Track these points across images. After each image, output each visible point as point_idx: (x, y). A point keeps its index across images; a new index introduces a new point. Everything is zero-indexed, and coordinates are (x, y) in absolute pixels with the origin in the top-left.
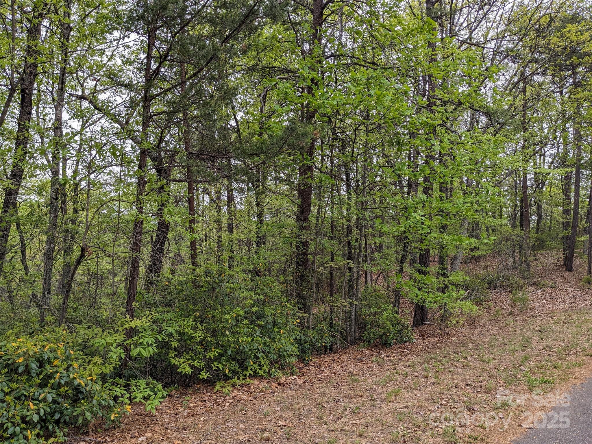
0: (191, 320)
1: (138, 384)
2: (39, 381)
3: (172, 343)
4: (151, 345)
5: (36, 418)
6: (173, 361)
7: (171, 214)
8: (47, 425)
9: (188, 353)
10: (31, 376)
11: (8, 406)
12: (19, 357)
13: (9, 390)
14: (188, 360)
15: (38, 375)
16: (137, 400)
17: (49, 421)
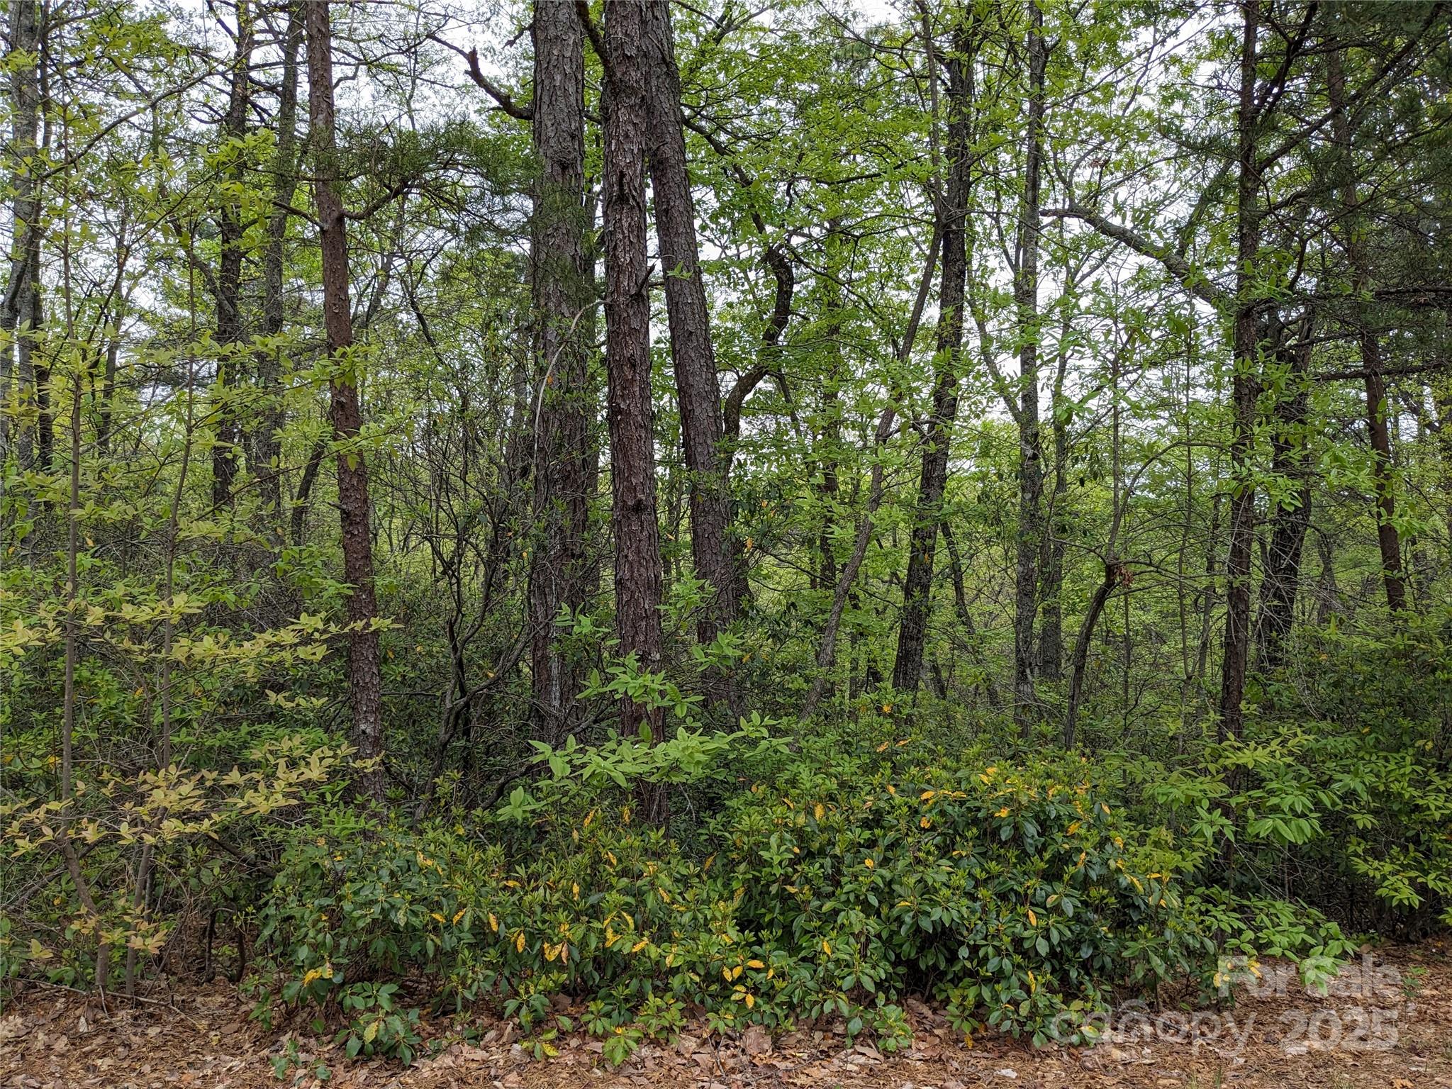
0: (1408, 759)
1: (1272, 911)
2: (1043, 865)
3: (1355, 817)
4: (1304, 816)
5: (1043, 947)
6: (1362, 867)
7: (1343, 467)
8: (1066, 967)
9: (1405, 849)
10: (1024, 851)
11: (985, 911)
12: (999, 806)
13: (984, 876)
14: (1405, 867)
15: (1040, 852)
16: (1276, 951)
17: (1069, 960)
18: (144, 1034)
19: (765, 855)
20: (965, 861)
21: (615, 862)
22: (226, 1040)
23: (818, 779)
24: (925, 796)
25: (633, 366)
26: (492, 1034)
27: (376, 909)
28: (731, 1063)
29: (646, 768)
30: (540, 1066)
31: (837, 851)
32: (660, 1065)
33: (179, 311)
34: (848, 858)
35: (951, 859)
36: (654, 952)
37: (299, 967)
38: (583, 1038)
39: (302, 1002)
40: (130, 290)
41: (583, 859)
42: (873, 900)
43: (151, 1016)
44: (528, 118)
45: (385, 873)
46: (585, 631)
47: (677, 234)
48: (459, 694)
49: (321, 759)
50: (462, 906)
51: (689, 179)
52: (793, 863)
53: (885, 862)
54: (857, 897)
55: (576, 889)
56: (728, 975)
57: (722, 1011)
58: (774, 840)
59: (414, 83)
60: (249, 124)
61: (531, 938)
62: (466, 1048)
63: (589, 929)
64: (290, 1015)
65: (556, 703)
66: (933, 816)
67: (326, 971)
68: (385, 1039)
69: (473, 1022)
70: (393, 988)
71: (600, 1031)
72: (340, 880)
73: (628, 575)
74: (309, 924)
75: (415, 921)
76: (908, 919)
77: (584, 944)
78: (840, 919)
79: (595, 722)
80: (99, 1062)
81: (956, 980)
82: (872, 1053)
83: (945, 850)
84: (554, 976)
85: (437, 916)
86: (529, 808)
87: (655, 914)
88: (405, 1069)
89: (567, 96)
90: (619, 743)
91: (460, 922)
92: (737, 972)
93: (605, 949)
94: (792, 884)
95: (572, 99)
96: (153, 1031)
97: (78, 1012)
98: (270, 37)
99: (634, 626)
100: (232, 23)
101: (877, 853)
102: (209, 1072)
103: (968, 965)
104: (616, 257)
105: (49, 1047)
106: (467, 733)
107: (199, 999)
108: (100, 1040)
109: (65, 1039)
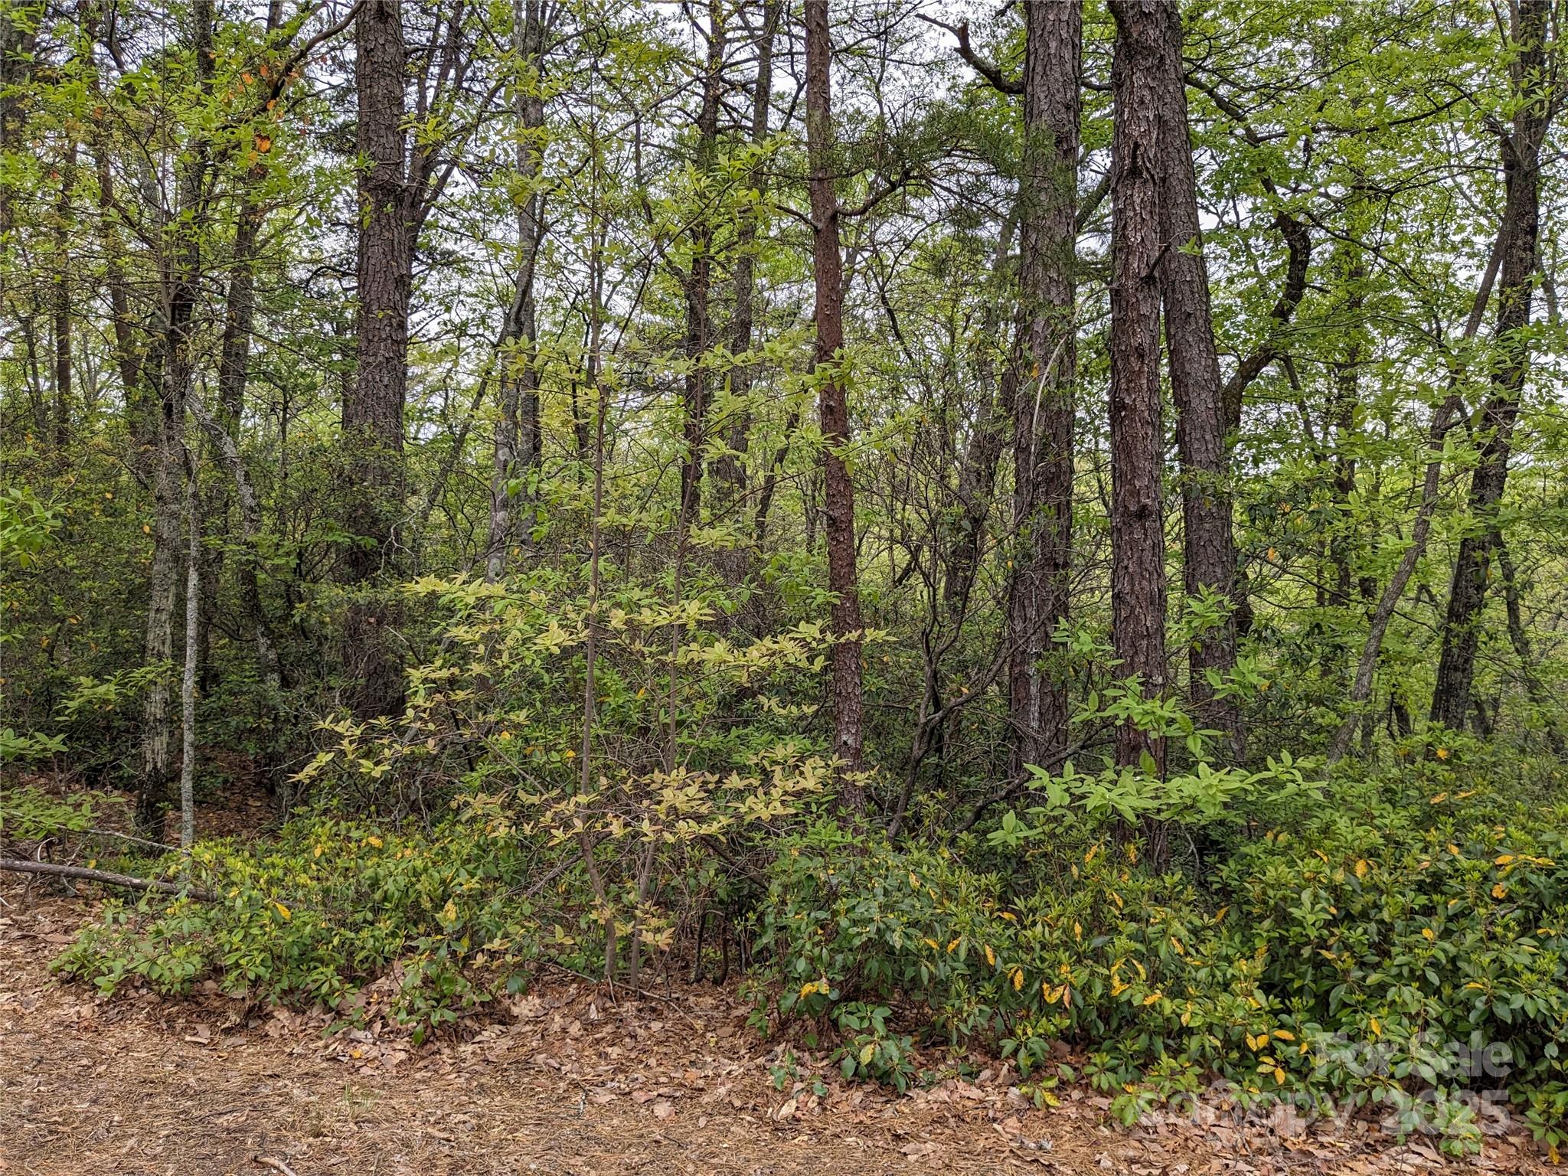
18: (648, 1028)
19: (1297, 913)
20: (1553, 943)
21: (1120, 904)
22: (723, 1043)
23: (1360, 831)
24: (1499, 861)
25: (1141, 356)
26: (986, 1074)
27: (871, 928)
28: (1257, 1142)
29: (1156, 804)
30: (1041, 1114)
31: (1386, 915)
32: (1175, 1133)
33: (650, 316)
34: (1399, 925)
35: (1534, 937)
36: (1168, 1006)
37: (796, 979)
38: (1085, 1091)
39: (796, 1014)
40: (609, 298)
41: (1084, 897)
42: (1433, 977)
43: (653, 1010)
44: (1018, 92)
45: (879, 891)
46: (1086, 649)
47: (1176, 205)
48: (931, 709)
49: (814, 768)
50: (956, 935)
51: (1191, 142)
52: (1328, 924)
53: (1446, 934)
54: (1412, 971)
55: (1078, 929)
56: (1253, 1044)
57: (1246, 1084)
58: (1306, 896)
59: (883, 65)
60: (720, 124)
61: (1030, 976)
62: (961, 1085)
63: (1093, 974)
64: (783, 1025)
65: (1035, 724)
66: (1512, 884)
67: (823, 987)
68: (881, 1064)
69: (966, 1058)
70: (887, 1012)
71: (1105, 1086)
72: (834, 896)
73: (1127, 589)
74: (806, 937)
75: (911, 945)
76: (1480, 1004)
77: (1087, 988)
78: (1390, 996)
79: (1082, 748)
80: (609, 1050)
81: (1538, 1082)
82: (1430, 1154)
83: (1528, 926)
84: (1056, 1020)
85: (931, 942)
86: (1021, 835)
87: (1167, 966)
88: (899, 1096)
89: (1062, 64)
90: (1118, 773)
91: (955, 952)
92: (1263, 1041)
93: (1110, 999)
94: (1328, 949)
95: (1068, 67)
96: (656, 1026)
97: (589, 999)
98: (746, 33)
99: (1133, 645)
100: (705, 23)
101: (1437, 922)
102: (710, 1073)
103: (1557, 1066)
104: (1125, 237)
105: (564, 1030)
106: (939, 750)
107: (692, 999)
108: (609, 1028)
109: (578, 1023)
